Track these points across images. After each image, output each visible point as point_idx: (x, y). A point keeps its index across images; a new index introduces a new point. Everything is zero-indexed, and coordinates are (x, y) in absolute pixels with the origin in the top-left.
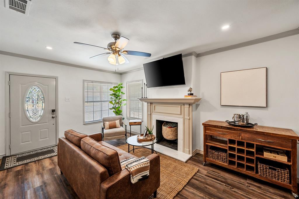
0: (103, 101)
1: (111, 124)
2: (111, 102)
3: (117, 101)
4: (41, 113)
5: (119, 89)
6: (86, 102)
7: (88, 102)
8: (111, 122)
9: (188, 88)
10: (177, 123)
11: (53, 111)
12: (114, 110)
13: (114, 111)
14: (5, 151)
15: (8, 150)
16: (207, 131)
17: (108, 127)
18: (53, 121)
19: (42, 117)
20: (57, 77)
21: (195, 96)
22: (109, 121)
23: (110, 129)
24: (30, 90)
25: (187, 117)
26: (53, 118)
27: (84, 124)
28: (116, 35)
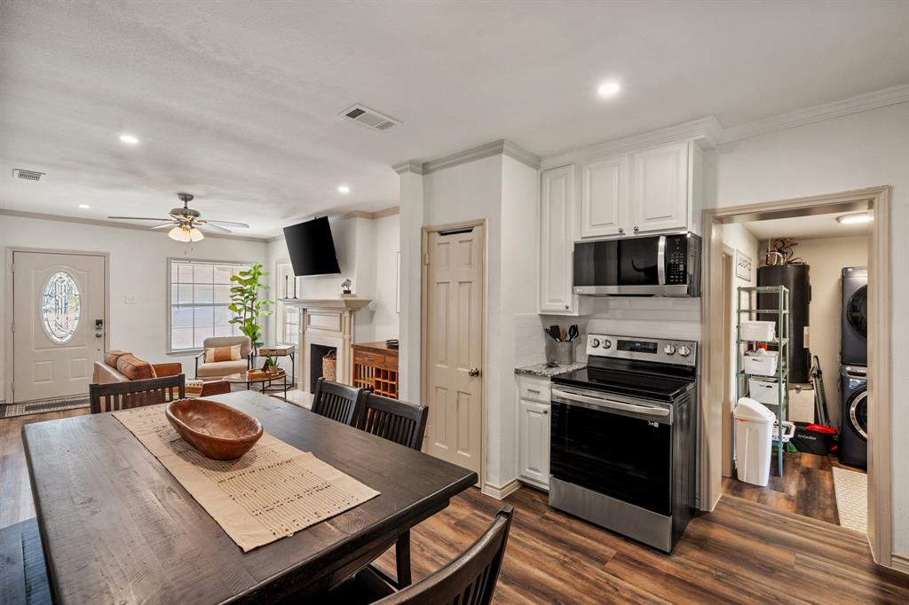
0: (218, 305)
1: (219, 352)
2: (233, 307)
3: (249, 304)
4: (74, 325)
5: (254, 278)
6: (175, 305)
7: (178, 306)
8: (219, 348)
9: (344, 280)
10: (336, 348)
11: (99, 323)
12: (241, 325)
13: (241, 328)
14: (5, 394)
15: (10, 393)
16: (357, 359)
17: (213, 357)
18: (99, 343)
19: (75, 334)
20: (108, 254)
21: (355, 296)
22: (216, 346)
23: (216, 361)
24: (53, 279)
25: (347, 336)
26: (98, 336)
27: (168, 354)
28: (186, 195)
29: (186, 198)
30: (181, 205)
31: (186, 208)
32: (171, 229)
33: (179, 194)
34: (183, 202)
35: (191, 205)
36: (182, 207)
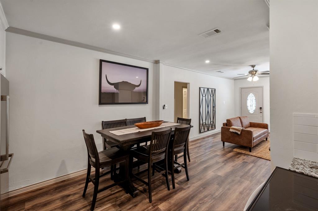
11: (261, 108)
18: (261, 114)
19: (255, 111)
20: (263, 86)
26: (261, 112)
28: (252, 65)
29: (253, 66)
30: (251, 69)
31: (253, 70)
32: (248, 78)
33: (251, 66)
34: (253, 68)
35: (255, 68)
36: (252, 70)
